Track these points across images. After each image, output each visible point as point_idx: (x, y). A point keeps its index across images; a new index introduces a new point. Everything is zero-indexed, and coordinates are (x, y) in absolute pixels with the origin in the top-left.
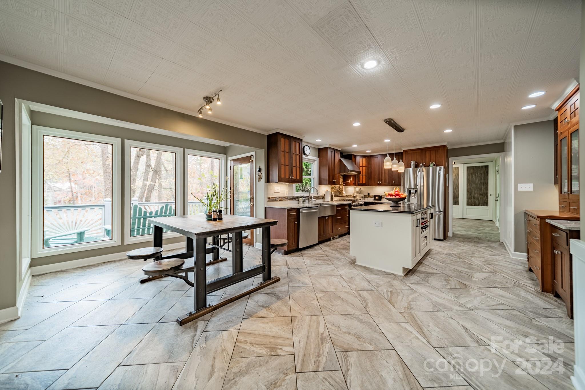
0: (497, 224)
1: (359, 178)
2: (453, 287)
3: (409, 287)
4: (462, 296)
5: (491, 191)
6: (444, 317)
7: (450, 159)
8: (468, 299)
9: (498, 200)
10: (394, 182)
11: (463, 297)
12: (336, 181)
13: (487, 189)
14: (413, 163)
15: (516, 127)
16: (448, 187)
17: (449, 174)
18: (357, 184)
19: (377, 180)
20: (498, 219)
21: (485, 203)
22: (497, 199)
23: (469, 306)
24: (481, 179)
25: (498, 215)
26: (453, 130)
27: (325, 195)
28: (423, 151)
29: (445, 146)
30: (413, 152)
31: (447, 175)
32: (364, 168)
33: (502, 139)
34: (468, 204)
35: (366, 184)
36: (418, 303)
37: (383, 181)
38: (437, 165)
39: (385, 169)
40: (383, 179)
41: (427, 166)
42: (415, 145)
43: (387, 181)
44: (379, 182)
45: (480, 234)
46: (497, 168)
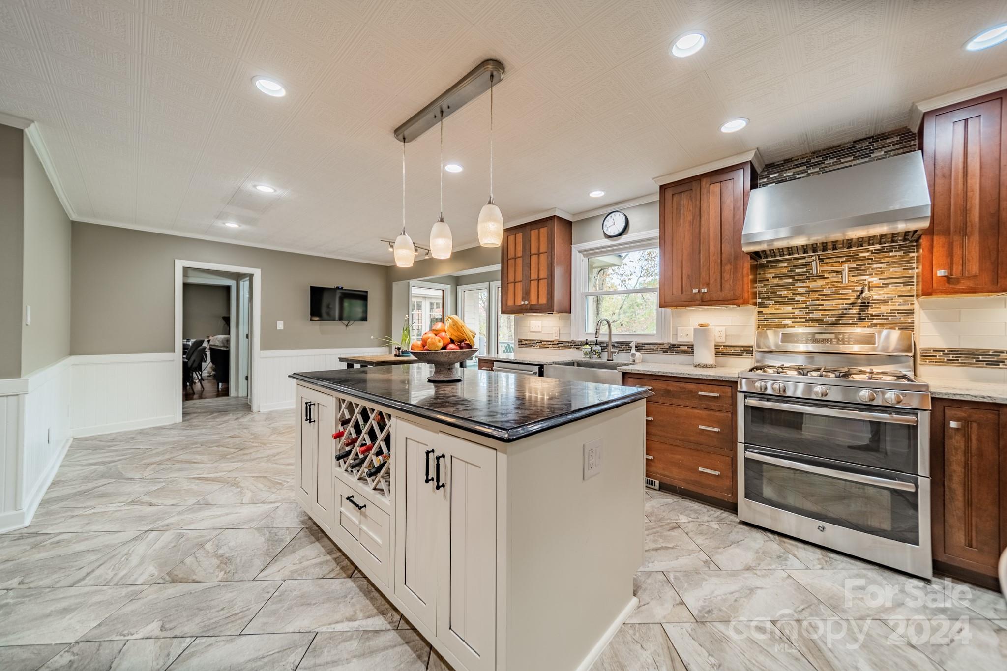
2: (200, 554)
3: (271, 503)
4: (173, 545)
6: (186, 500)
8: (157, 546)
11: (169, 543)
12: (704, 290)
23: (153, 534)
36: (232, 493)
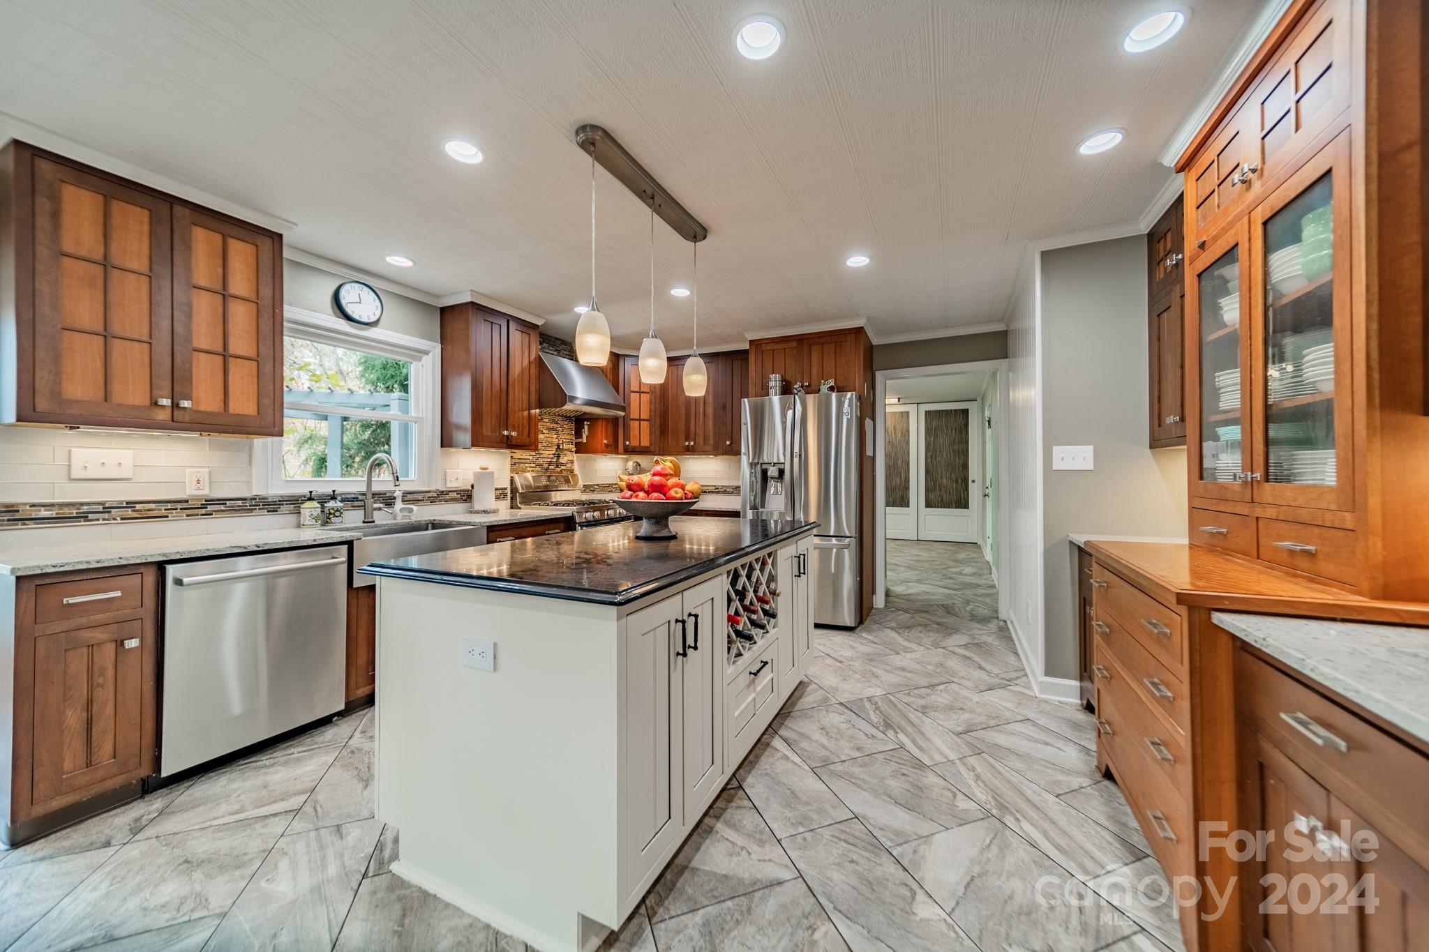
0: (988, 555)
1: (626, 427)
5: (974, 472)
7: (879, 375)
9: (991, 494)
10: (728, 443)
12: (514, 434)
13: (966, 466)
14: (774, 381)
15: (1047, 257)
16: (873, 458)
17: (873, 419)
18: (621, 448)
19: (682, 436)
20: (989, 542)
21: (963, 503)
22: (987, 491)
24: (954, 442)
25: (989, 532)
26: (871, 258)
27: (472, 487)
28: (803, 343)
29: (859, 331)
30: (776, 346)
31: (868, 422)
32: (645, 398)
33: (1002, 320)
34: (928, 505)
35: (653, 448)
37: (700, 440)
38: (838, 389)
39: (688, 399)
40: (700, 432)
41: (811, 389)
42: (780, 325)
43: (712, 441)
44: (687, 443)
45: (951, 592)
46: (987, 413)
